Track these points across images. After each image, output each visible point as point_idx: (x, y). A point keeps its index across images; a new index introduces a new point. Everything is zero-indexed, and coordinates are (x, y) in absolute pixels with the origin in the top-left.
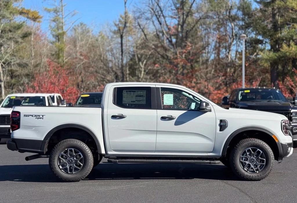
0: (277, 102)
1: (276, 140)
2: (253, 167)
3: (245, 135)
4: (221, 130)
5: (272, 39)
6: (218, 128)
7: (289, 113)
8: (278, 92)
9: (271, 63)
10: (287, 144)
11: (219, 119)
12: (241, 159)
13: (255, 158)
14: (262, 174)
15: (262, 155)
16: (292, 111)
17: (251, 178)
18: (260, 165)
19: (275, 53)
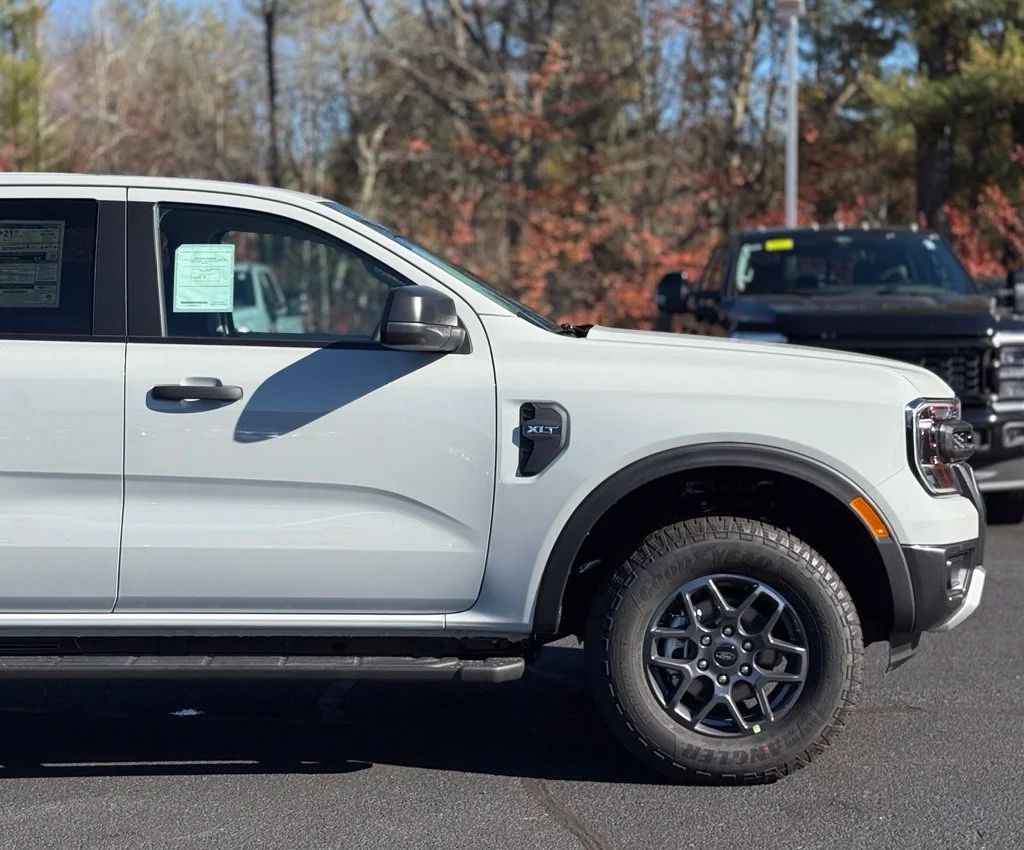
0: (925, 295)
1: (876, 528)
2: (729, 697)
3: (689, 490)
4: (526, 470)
5: (924, 21)
6: (511, 454)
7: (981, 352)
8: (930, 245)
9: (919, 129)
10: (942, 551)
11: (516, 401)
12: (654, 648)
13: (745, 640)
14: (782, 743)
15: (787, 623)
16: (999, 339)
17: (716, 765)
18: (772, 686)
19: (937, 84)
